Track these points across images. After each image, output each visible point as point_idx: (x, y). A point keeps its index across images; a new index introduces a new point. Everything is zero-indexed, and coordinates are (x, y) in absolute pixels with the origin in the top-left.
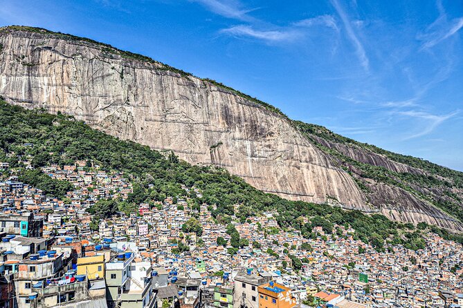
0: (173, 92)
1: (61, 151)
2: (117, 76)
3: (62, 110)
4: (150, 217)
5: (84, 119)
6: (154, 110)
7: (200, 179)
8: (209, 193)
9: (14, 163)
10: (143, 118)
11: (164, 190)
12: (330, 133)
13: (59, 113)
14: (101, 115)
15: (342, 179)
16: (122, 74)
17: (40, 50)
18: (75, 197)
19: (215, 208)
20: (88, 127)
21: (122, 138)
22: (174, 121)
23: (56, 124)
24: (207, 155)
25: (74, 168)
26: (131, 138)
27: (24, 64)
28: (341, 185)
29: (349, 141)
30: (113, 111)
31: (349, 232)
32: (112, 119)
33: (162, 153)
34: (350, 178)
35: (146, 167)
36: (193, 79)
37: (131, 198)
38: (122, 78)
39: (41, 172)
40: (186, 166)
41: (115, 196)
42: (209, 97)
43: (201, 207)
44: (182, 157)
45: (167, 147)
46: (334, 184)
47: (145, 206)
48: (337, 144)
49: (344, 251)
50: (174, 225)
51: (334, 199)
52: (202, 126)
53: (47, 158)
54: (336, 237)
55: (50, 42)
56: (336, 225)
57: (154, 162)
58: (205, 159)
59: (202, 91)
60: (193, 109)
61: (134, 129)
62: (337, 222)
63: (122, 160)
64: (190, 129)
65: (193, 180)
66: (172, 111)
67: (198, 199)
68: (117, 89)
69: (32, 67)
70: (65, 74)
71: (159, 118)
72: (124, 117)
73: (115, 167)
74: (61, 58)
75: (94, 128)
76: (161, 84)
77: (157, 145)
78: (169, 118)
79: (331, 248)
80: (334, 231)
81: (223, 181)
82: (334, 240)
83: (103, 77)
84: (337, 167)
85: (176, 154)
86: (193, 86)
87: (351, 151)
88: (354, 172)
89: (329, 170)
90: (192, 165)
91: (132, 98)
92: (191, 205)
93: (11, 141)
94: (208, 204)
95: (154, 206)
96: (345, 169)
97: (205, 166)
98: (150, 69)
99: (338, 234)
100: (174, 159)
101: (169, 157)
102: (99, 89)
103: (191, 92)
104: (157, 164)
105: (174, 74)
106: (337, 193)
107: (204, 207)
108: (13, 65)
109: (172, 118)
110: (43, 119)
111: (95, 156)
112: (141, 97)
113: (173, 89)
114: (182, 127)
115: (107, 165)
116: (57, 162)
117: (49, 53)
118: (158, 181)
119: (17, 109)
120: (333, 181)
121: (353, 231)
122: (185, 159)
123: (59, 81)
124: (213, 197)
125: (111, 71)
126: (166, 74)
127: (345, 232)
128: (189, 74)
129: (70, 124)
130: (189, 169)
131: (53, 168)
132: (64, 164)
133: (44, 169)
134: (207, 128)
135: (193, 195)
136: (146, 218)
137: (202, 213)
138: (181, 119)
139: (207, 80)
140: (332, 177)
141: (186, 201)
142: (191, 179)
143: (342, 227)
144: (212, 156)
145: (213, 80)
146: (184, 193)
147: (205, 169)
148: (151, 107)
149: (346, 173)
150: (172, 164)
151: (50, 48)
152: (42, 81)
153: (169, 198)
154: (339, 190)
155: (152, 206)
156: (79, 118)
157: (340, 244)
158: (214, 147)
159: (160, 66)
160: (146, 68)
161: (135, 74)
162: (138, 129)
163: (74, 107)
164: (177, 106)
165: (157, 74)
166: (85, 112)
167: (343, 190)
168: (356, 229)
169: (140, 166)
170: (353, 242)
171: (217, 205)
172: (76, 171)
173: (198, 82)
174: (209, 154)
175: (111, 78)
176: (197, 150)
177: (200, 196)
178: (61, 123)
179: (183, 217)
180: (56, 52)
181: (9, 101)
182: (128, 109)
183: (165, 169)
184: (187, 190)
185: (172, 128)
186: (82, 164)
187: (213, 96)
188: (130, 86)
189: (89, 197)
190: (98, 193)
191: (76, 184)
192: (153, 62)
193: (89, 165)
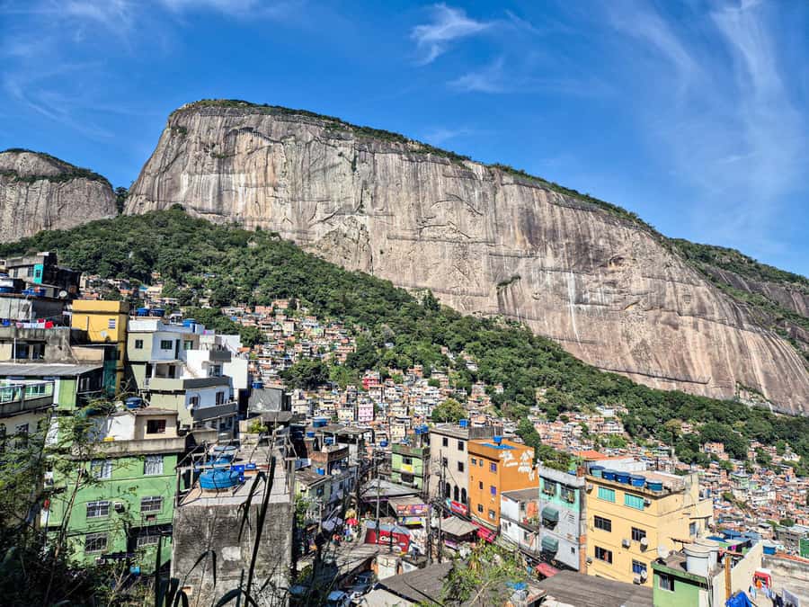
0: (436, 191)
1: (254, 284)
2: (346, 167)
3: (263, 225)
4: (379, 393)
5: (294, 237)
6: (402, 220)
7: (476, 339)
8: (490, 364)
9: (186, 300)
10: (385, 234)
11: (409, 352)
12: (751, 262)
13: (258, 228)
14: (319, 231)
15: (773, 352)
16: (354, 163)
17: (236, 133)
18: (266, 353)
19: (499, 390)
20: (299, 251)
21: (350, 267)
22: (435, 240)
23: (253, 245)
24: (492, 298)
25: (269, 309)
26: (363, 267)
27: (214, 156)
28: (770, 363)
29: (793, 278)
30: (338, 224)
31: (787, 459)
32: (337, 236)
33: (413, 294)
34: (792, 350)
35: (383, 314)
36: (470, 165)
37: (353, 361)
38: (354, 169)
39: (220, 314)
40: (453, 317)
41: (327, 357)
42: (499, 196)
43: (473, 386)
44: (446, 301)
45: (420, 284)
46: (756, 360)
47: (373, 375)
48: (766, 284)
49: (772, 496)
50: (419, 410)
51: (755, 391)
52: (484, 246)
53: (233, 294)
54: (756, 466)
55: (250, 120)
56: (758, 444)
57: (398, 306)
58: (487, 306)
59: (486, 186)
60: (469, 218)
61: (369, 253)
62: (759, 439)
63: (345, 302)
64: (463, 251)
65: (462, 340)
66: (432, 222)
67: (469, 372)
68: (345, 187)
69: (224, 159)
70: (270, 168)
71: (409, 234)
72: (354, 233)
73: (334, 312)
74: (266, 143)
75: (308, 251)
76: (415, 175)
77: (404, 280)
78: (427, 233)
79: (741, 487)
80: (751, 455)
81: (519, 344)
82: (751, 472)
83: (324, 170)
84: (763, 327)
85: (436, 296)
86: (471, 177)
87: (796, 298)
88: (803, 340)
89: (744, 334)
90: (464, 315)
91: (367, 201)
92: (455, 382)
93: (187, 268)
94: (488, 382)
95: (389, 377)
96: (783, 334)
97: (487, 317)
98: (400, 153)
99: (760, 462)
100: (432, 304)
101: (424, 300)
102: (318, 189)
103: (466, 188)
104: (403, 310)
105: (439, 158)
106: (761, 380)
107: (479, 388)
108: (198, 158)
109: (431, 234)
110: (236, 237)
111: (305, 294)
112: (382, 200)
113: (436, 185)
114: (449, 248)
115: (322, 308)
116: (246, 300)
117: (248, 136)
118: (401, 339)
119: (201, 223)
120: (754, 355)
121: (796, 459)
122: (451, 304)
123: (261, 180)
124: (497, 372)
125: (338, 160)
126: (425, 160)
127: (777, 460)
128: (464, 158)
129: (272, 245)
130: (457, 322)
131: (240, 309)
132: (255, 304)
133: (227, 310)
134: (493, 250)
135: (461, 365)
136: (372, 394)
137: (474, 397)
138: (448, 235)
139: (497, 166)
140: (751, 346)
141: (446, 373)
142: (458, 338)
143: (770, 450)
144: (500, 300)
145: (507, 165)
146: (445, 361)
147: (486, 324)
148: (398, 217)
149: (784, 342)
150: (428, 312)
151: (249, 129)
152: (238, 180)
153: (418, 367)
154: (766, 374)
155: (385, 377)
156: (286, 236)
157: (764, 481)
158: (505, 284)
159: (416, 147)
160: (393, 151)
161: (375, 163)
162: (376, 253)
163: (280, 218)
164: (441, 212)
165: (411, 160)
166: (295, 227)
167: (775, 373)
168: (803, 455)
169: (374, 313)
170: (794, 480)
171: (505, 386)
172: (273, 315)
173: (479, 170)
174: (496, 297)
175: (337, 170)
176: (473, 289)
177: (473, 368)
178: (260, 243)
179: (436, 397)
180: (258, 134)
181: (191, 212)
182: (361, 219)
183: (415, 319)
184: (450, 356)
185: (431, 250)
186: (283, 305)
187: (505, 194)
188: (365, 184)
189: (285, 355)
190: (300, 348)
191: (270, 335)
192: (406, 141)
193: (293, 306)
